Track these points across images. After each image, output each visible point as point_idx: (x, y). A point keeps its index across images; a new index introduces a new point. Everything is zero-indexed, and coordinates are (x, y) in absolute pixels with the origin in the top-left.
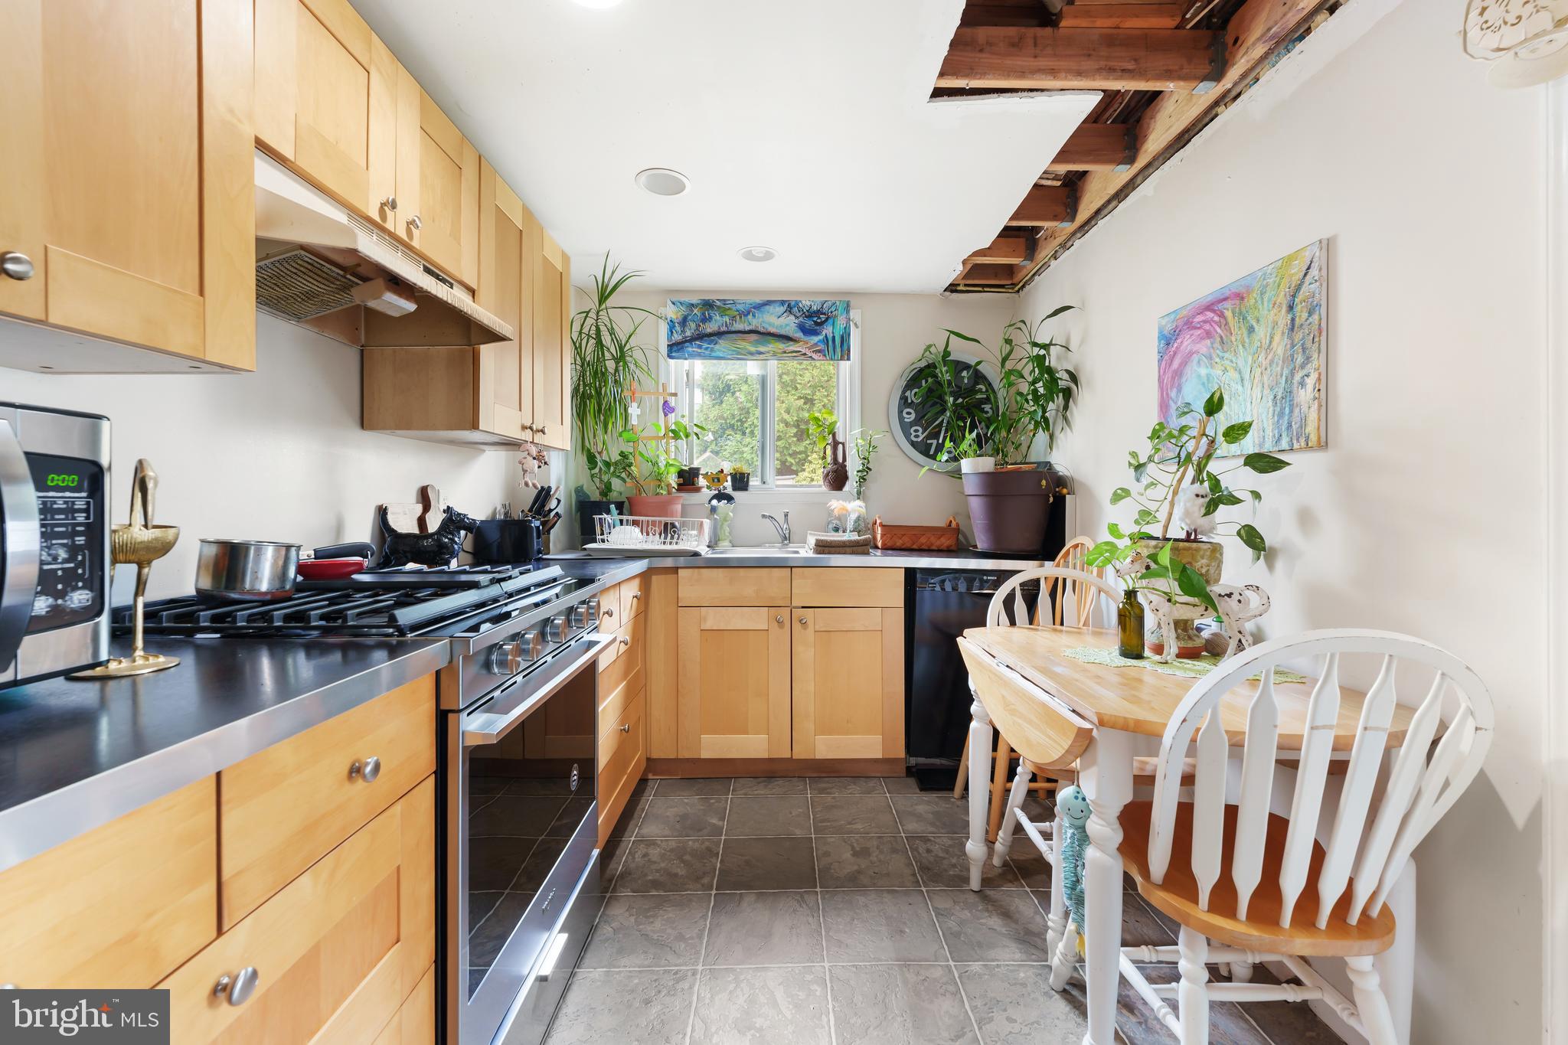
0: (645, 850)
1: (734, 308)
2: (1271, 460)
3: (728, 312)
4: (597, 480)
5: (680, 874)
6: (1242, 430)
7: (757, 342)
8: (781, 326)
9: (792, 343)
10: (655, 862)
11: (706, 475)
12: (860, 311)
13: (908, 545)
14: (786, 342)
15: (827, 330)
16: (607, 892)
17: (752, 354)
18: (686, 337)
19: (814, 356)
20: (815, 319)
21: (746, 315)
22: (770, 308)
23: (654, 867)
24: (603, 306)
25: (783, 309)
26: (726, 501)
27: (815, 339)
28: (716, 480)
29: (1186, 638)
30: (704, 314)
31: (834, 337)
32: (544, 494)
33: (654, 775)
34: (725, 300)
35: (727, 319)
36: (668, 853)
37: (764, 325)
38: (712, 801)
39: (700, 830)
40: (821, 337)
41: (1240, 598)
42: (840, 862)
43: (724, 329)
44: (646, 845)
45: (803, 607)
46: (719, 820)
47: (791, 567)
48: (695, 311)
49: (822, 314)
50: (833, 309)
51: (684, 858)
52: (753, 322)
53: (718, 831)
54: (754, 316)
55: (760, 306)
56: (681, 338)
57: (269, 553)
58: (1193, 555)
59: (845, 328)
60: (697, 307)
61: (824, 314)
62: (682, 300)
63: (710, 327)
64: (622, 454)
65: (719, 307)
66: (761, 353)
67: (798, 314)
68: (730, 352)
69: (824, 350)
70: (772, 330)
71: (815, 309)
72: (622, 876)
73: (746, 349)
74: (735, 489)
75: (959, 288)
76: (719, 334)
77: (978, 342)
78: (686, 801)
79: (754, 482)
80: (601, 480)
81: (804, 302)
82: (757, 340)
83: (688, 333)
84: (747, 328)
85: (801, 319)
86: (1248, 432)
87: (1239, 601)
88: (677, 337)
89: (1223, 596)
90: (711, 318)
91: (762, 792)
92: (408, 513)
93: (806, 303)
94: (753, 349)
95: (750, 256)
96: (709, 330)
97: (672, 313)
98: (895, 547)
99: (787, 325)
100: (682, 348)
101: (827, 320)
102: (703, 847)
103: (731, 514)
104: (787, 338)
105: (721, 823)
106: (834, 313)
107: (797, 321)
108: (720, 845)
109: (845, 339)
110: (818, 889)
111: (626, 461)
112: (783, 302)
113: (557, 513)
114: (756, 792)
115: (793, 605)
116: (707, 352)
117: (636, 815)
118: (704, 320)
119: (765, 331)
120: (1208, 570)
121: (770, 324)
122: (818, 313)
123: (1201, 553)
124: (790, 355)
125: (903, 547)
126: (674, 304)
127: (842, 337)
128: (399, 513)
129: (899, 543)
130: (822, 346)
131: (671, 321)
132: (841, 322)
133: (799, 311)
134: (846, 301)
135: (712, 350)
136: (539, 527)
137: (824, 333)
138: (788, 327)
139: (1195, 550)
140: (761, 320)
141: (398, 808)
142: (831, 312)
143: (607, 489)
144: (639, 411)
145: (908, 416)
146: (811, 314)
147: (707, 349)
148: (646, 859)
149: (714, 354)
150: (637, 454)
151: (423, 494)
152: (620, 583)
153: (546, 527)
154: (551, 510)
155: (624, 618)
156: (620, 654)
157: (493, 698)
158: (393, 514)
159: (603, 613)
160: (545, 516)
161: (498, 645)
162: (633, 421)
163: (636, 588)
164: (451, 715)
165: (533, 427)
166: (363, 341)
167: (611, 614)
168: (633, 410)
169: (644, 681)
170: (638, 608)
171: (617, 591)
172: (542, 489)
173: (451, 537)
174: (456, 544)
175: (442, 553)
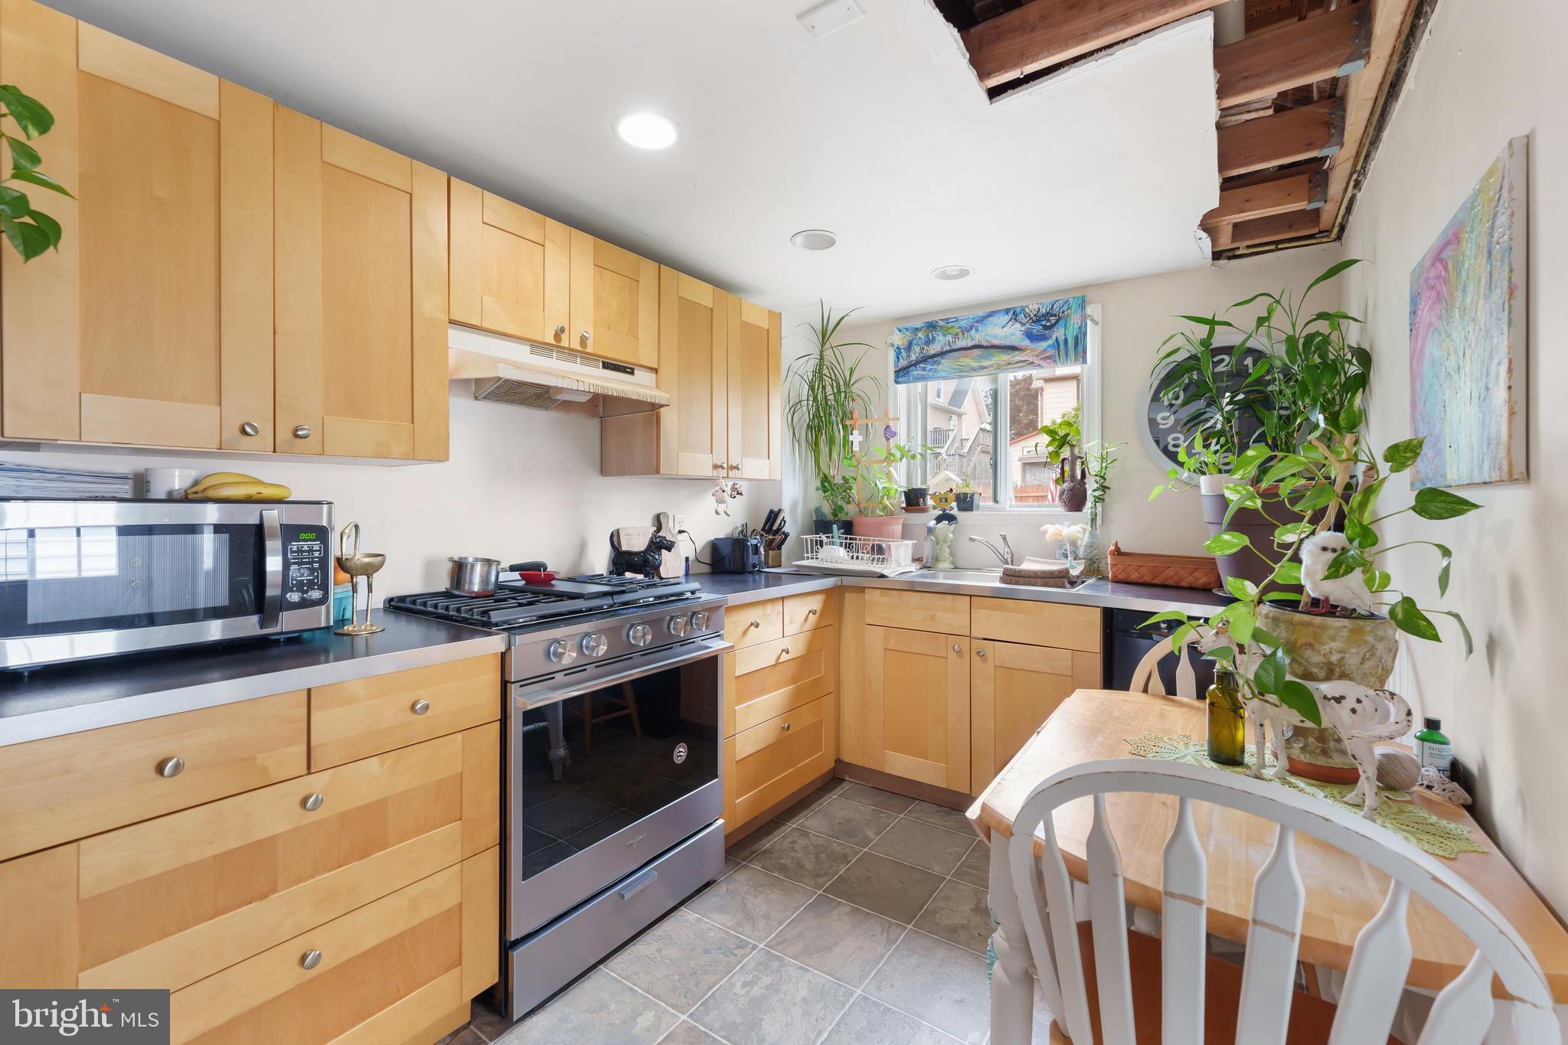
0: (796, 838)
1: (957, 326)
2: (1449, 499)
3: (950, 331)
4: (830, 502)
5: (807, 867)
6: (1411, 451)
7: (981, 357)
8: (1006, 336)
9: (1017, 353)
10: (795, 851)
11: (933, 496)
12: (1100, 304)
13: (1147, 578)
14: (1012, 352)
15: (1059, 333)
16: (744, 861)
17: (974, 370)
18: (911, 361)
19: (1042, 363)
20: (1044, 323)
21: (969, 331)
22: (994, 319)
23: (793, 854)
24: (828, 345)
25: (1007, 318)
26: (947, 522)
27: (1044, 345)
28: (944, 500)
29: (1318, 751)
30: (927, 336)
31: (1066, 340)
32: (773, 516)
33: (850, 777)
34: (947, 319)
35: (949, 338)
36: (812, 847)
37: (987, 338)
38: (882, 815)
39: (852, 837)
40: (1050, 342)
41: (1357, 706)
42: (952, 911)
43: (947, 348)
44: (800, 835)
45: (984, 639)
46: (874, 834)
47: (971, 596)
48: (920, 335)
49: (1052, 316)
50: (1065, 308)
51: (820, 855)
52: (977, 337)
53: (866, 842)
54: (977, 330)
55: (982, 320)
56: (906, 362)
57: (478, 569)
58: (1315, 634)
59: (1080, 327)
60: (921, 330)
61: (1055, 315)
62: (907, 326)
63: (934, 349)
64: (846, 480)
65: (941, 327)
66: (984, 368)
67: (1025, 321)
68: (953, 371)
69: (1054, 356)
70: (996, 342)
71: (1044, 311)
72: (765, 852)
73: (969, 366)
74: (961, 509)
75: (1238, 253)
76: (942, 354)
77: (1230, 325)
78: (861, 808)
79: (984, 503)
80: (833, 501)
81: (1031, 307)
82: (980, 355)
83: (913, 358)
84: (970, 344)
85: (1028, 326)
86: (1418, 454)
87: (1354, 711)
88: (903, 363)
89: (1329, 699)
90: (934, 339)
91: (935, 821)
92: (641, 535)
93: (1033, 307)
94: (976, 365)
95: (945, 276)
96: (932, 352)
97: (899, 339)
98: (1129, 580)
99: (1012, 334)
100: (908, 372)
101: (1057, 321)
102: (843, 852)
103: (951, 536)
104: (1013, 348)
105: (873, 837)
106: (1066, 313)
107: (1023, 329)
108: (857, 855)
109: (1079, 341)
110: (910, 927)
111: (846, 484)
112: (1007, 311)
113: (784, 531)
114: (928, 820)
115: (972, 635)
116: (930, 374)
117: (811, 808)
118: (928, 342)
119: (988, 344)
120: (1342, 659)
121: (994, 336)
122: (1048, 314)
123: (1331, 632)
124: (1016, 365)
125: (1141, 581)
126: (900, 331)
127: (1076, 338)
128: (633, 535)
129: (1134, 576)
130: (1051, 352)
131: (898, 348)
132: (1074, 322)
133: (1026, 317)
134: (1080, 296)
135: (936, 371)
136: (758, 543)
137: (1054, 337)
138: (1014, 337)
139: (1318, 627)
140: (984, 332)
141: (459, 736)
142: (1063, 312)
143: (836, 510)
144: (861, 438)
145: (1165, 422)
146: (1038, 319)
147: (930, 370)
148: (791, 845)
149: (937, 375)
150: (859, 478)
151: (658, 522)
152: (783, 598)
153: (774, 545)
154: (779, 529)
155: (791, 629)
156: (781, 660)
157: (553, 678)
158: (628, 535)
159: (749, 624)
160: (774, 535)
161: (557, 641)
162: (856, 448)
163: (816, 603)
164: (508, 685)
165: (725, 466)
166: (601, 414)
167: (757, 626)
168: (856, 438)
169: (832, 689)
170: (818, 622)
171: (778, 606)
172: (771, 512)
173: (652, 554)
174: (656, 559)
175: (646, 566)
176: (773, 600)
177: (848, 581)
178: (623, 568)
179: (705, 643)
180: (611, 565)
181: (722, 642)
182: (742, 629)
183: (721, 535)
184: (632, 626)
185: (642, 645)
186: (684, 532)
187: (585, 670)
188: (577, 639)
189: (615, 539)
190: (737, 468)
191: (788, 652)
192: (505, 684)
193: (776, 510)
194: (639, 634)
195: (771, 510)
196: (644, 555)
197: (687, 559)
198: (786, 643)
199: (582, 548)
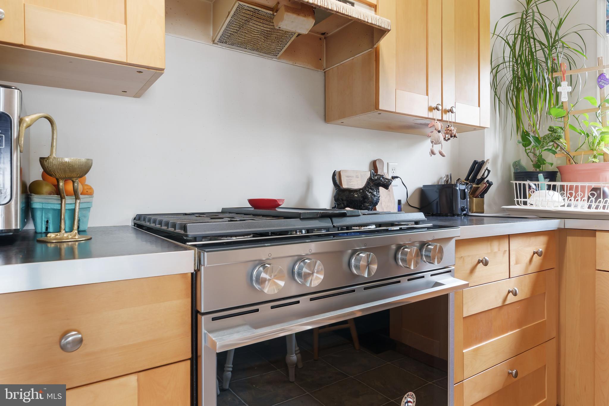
4: (531, 155)
32: (477, 166)
80: (535, 154)
92: (360, 177)
111: (554, 134)
113: (488, 181)
128: (353, 177)
136: (464, 190)
143: (539, 162)
144: (570, 89)
150: (568, 128)
151: (374, 165)
152: (509, 237)
153: (478, 192)
154: (482, 179)
155: (517, 270)
156: (507, 302)
157: (257, 310)
158: (348, 177)
159: (477, 261)
160: (478, 184)
161: (262, 264)
162: (564, 98)
163: (539, 244)
164: (199, 315)
165: (440, 107)
166: (325, 67)
167: (486, 264)
168: (564, 89)
169: (554, 334)
170: (542, 265)
171: (504, 245)
172: (475, 162)
173: (370, 191)
174: (375, 196)
175: (365, 202)
176: (499, 238)
177: (571, 224)
178: (343, 204)
179: (436, 279)
180: (334, 202)
181: (452, 278)
182: (469, 267)
183: (429, 183)
184: (354, 252)
185: (366, 276)
186: (397, 177)
187: (298, 302)
188: (288, 262)
189: (337, 178)
190: (451, 111)
191: (515, 294)
192: (195, 314)
193: (479, 160)
194: (363, 263)
195: (475, 161)
196: (363, 191)
197: (399, 202)
198: (512, 285)
199: (309, 186)
